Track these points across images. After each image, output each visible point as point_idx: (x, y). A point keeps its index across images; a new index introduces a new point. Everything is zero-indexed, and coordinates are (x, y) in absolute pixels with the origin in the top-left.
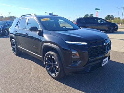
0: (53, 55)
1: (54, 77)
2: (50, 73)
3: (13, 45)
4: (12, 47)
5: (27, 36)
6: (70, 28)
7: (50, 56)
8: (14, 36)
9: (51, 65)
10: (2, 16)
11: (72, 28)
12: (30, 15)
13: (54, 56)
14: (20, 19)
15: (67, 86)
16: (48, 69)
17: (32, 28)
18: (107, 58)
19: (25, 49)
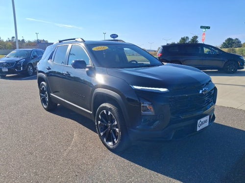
0: (110, 109)
1: (111, 147)
2: (105, 140)
3: (42, 92)
4: (41, 96)
5: (67, 76)
6: (144, 63)
7: (105, 111)
8: (44, 76)
9: (106, 127)
10: (23, 40)
11: (149, 63)
12: (75, 39)
13: (111, 111)
14: (56, 47)
15: (132, 163)
16: (102, 134)
17: (77, 62)
18: (207, 118)
19: (64, 100)
